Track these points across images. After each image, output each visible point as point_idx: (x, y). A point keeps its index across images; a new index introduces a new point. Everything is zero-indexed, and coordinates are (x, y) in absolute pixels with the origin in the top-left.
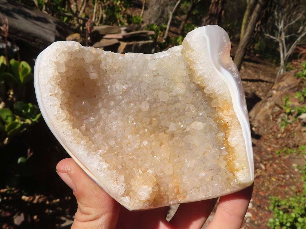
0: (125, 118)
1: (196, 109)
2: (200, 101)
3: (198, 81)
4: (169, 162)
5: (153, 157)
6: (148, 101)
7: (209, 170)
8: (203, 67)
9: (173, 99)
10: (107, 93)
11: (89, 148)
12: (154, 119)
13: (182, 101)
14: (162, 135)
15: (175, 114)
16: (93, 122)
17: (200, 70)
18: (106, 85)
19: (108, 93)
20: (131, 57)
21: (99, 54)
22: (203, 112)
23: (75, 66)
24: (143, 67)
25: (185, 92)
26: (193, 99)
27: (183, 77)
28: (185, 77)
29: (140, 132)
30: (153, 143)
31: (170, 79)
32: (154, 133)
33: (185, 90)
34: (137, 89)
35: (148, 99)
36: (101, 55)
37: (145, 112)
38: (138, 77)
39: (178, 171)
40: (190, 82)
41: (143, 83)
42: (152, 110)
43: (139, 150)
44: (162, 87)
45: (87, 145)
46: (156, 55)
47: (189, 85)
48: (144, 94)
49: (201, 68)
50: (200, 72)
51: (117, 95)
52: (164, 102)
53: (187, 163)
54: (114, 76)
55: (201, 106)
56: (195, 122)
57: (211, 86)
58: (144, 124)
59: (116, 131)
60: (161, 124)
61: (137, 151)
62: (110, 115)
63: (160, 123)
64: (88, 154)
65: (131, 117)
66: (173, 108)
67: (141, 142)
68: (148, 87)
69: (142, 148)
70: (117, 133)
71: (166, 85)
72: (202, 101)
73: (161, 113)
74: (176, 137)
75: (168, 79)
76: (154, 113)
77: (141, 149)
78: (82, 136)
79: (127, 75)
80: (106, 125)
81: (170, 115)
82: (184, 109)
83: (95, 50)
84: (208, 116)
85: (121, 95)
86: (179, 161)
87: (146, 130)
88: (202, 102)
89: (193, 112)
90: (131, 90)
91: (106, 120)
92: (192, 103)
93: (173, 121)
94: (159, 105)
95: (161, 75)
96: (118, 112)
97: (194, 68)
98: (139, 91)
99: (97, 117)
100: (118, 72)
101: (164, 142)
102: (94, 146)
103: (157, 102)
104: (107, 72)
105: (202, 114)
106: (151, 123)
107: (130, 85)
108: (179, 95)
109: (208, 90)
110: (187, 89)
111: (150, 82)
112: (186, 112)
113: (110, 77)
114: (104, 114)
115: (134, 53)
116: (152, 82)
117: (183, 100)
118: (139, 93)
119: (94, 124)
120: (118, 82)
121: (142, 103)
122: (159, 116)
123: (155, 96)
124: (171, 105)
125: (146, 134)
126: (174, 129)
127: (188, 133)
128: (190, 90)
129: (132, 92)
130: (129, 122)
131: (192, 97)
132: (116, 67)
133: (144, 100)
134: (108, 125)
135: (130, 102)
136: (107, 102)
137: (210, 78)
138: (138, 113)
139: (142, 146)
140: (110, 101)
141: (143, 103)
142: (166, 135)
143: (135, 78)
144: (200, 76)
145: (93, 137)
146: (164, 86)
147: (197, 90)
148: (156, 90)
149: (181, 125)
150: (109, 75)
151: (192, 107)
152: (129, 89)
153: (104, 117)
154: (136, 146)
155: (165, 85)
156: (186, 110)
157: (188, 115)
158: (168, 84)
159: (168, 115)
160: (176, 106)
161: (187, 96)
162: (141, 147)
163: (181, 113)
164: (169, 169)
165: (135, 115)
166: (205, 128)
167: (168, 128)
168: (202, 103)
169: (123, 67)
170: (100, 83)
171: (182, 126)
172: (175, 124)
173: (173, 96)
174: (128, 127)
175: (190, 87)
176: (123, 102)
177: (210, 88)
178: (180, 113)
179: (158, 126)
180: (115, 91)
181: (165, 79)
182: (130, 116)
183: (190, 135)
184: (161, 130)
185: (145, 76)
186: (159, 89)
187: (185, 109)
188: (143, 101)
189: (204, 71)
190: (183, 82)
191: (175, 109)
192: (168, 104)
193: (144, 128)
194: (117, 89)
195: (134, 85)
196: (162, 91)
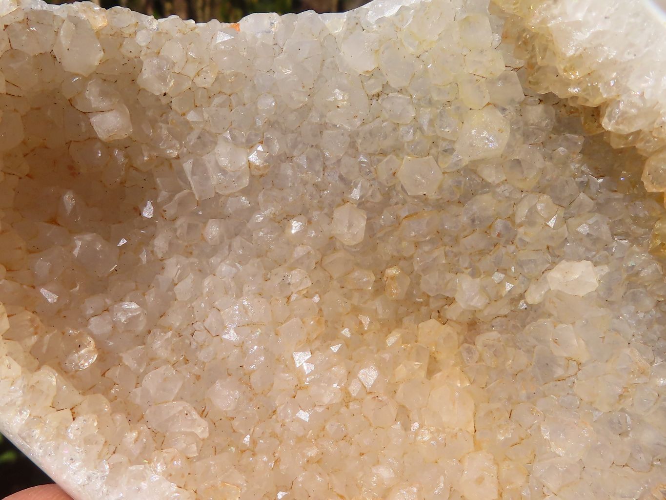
0: (276, 281)
1: (561, 212)
2: (574, 176)
3: (567, 84)
4: (478, 446)
5: (406, 427)
6: (361, 204)
7: (652, 465)
8: (590, 11)
9: (459, 182)
10: (186, 191)
11: (113, 447)
12: (392, 272)
13: (498, 185)
14: (430, 329)
15: (474, 241)
16: (132, 321)
17: (578, 26)
18: (178, 158)
19: (191, 189)
20: (268, 32)
21: (127, 32)
22: (591, 222)
23: (14, 91)
24: (322, 65)
25: (509, 145)
26: (543, 171)
27: (492, 82)
28: (499, 79)
29: (343, 332)
30: (402, 371)
31: (436, 98)
32: (397, 327)
33: (506, 136)
34: (308, 158)
35: (356, 194)
36: (135, 33)
37: (354, 250)
38: (305, 110)
39: (519, 481)
40: (523, 104)
41: (329, 132)
42: (379, 235)
43: (343, 410)
44: (410, 137)
45: (102, 440)
46: (368, 10)
47: (520, 112)
48: (341, 177)
49: (579, 16)
50: (582, 36)
51: (228, 196)
52: (424, 199)
53: (553, 444)
54: (206, 116)
55: (582, 196)
56: (563, 265)
57: (642, 95)
58: (356, 295)
59: (241, 345)
60: (423, 287)
61: (338, 412)
62: (207, 282)
63: (418, 284)
64: (112, 480)
65: (296, 277)
66: (464, 219)
67: (351, 374)
68: (353, 145)
69: (355, 399)
70: (244, 353)
71: (425, 128)
72: (583, 172)
73: (417, 245)
74: (488, 330)
75: (430, 103)
76: (387, 249)
77: (353, 406)
78: (77, 398)
79: (260, 107)
80: (196, 326)
81: (455, 250)
82: (511, 218)
83: (103, 14)
84: (616, 235)
85: (245, 192)
86: (518, 441)
87: (366, 321)
88: (584, 179)
89: (552, 223)
90: (283, 165)
91: (194, 304)
92: (541, 190)
93: (470, 270)
94: (403, 213)
95: (400, 91)
96: (243, 260)
97: (544, 21)
98: (318, 167)
99: (150, 298)
100: (217, 101)
101: (441, 357)
102: (135, 434)
103: (397, 204)
104: (173, 106)
105: (590, 226)
106: (380, 288)
107: (277, 147)
108: (483, 161)
109: (624, 118)
110: (513, 132)
111: (358, 122)
112: (521, 230)
113: (188, 122)
114: (181, 279)
115: (275, 15)
116: (363, 124)
117: (505, 178)
118: (317, 173)
119: (141, 327)
120: (226, 140)
121: (337, 214)
122: (411, 257)
123: (384, 176)
124: (455, 209)
125: (365, 336)
126: (478, 302)
127: (535, 312)
128: (526, 136)
129: (290, 172)
130: (294, 297)
131: (539, 163)
132: (207, 80)
133: (344, 202)
134: (207, 324)
135: (289, 217)
136: (191, 227)
137: (628, 57)
138: (323, 255)
139: (354, 389)
140: (205, 223)
141: (341, 213)
142: (447, 329)
143: (292, 117)
144: (580, 56)
145: (138, 391)
146: (414, 132)
147: (556, 130)
148: (383, 153)
149: (501, 284)
150: (184, 114)
151: (542, 204)
152: (275, 162)
153: (183, 288)
154: (330, 394)
155: (421, 129)
156: (518, 221)
157: (527, 239)
158: (431, 122)
159: (447, 248)
160: (474, 207)
161: (518, 162)
162: (354, 395)
163: (499, 235)
164: (480, 481)
165: (313, 266)
166: (608, 285)
167: (450, 301)
168: (582, 182)
169: (236, 75)
170: (146, 154)
171: (509, 286)
172: (478, 280)
173: (458, 171)
174: (289, 318)
175: (526, 124)
176: (259, 218)
177: (633, 105)
178: (494, 235)
179: (409, 295)
180: (215, 178)
181: (415, 101)
182: (293, 272)
183: (547, 322)
184: (424, 309)
185: (331, 99)
186: (397, 150)
187: (514, 215)
188: (339, 205)
189: (599, 28)
190: (495, 105)
191: (473, 221)
192: (440, 206)
193: (356, 310)
194: (223, 171)
195: (294, 146)
196: (408, 155)
